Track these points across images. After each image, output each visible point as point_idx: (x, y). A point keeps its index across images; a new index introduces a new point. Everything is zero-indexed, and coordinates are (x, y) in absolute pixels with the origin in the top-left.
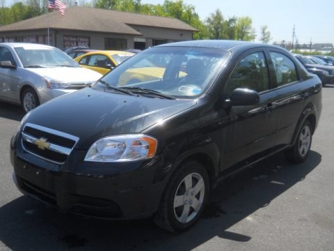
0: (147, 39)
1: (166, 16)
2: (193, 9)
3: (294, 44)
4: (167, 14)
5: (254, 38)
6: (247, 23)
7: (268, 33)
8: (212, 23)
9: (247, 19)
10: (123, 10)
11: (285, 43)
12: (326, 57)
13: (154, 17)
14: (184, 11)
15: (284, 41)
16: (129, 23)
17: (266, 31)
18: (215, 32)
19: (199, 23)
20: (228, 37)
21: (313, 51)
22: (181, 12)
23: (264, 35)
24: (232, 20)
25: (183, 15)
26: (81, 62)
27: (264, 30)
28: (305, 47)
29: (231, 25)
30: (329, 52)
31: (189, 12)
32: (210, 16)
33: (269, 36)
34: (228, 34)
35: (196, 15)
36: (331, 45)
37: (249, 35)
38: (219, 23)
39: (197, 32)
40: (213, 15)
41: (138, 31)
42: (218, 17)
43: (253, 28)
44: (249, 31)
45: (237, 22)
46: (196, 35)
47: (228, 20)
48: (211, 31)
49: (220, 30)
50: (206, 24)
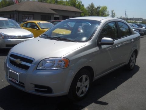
0: (60, 15)
1: (69, 6)
2: (81, 2)
3: (126, 18)
4: (70, 5)
5: (108, 16)
6: (105, 9)
7: (115, 13)
8: (90, 9)
9: (105, 7)
10: (50, 3)
11: (122, 18)
12: (138, 24)
13: (64, 6)
14: (77, 3)
15: (121, 17)
16: (52, 8)
17: (114, 12)
18: (91, 13)
19: (84, 9)
20: (97, 15)
21: (134, 21)
22: (76, 4)
23: (113, 14)
24: (99, 8)
25: (76, 5)
26: (24, 26)
27: (112, 12)
28: (130, 19)
29: (98, 10)
30: (141, 22)
31: (79, 4)
32: (89, 6)
33: (115, 15)
34: (97, 13)
35: (83, 5)
36: (142, 19)
37: (106, 14)
38: (93, 9)
39: (83, 13)
40: (90, 5)
41: (56, 12)
42: (92, 6)
43: (108, 11)
44: (106, 12)
45: (101, 8)
46: (82, 14)
47: (97, 7)
48: (89, 12)
49: (93, 12)
50: (87, 9)
